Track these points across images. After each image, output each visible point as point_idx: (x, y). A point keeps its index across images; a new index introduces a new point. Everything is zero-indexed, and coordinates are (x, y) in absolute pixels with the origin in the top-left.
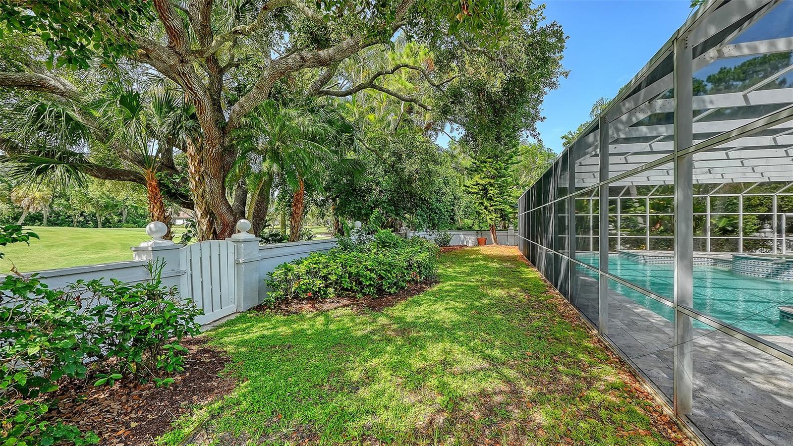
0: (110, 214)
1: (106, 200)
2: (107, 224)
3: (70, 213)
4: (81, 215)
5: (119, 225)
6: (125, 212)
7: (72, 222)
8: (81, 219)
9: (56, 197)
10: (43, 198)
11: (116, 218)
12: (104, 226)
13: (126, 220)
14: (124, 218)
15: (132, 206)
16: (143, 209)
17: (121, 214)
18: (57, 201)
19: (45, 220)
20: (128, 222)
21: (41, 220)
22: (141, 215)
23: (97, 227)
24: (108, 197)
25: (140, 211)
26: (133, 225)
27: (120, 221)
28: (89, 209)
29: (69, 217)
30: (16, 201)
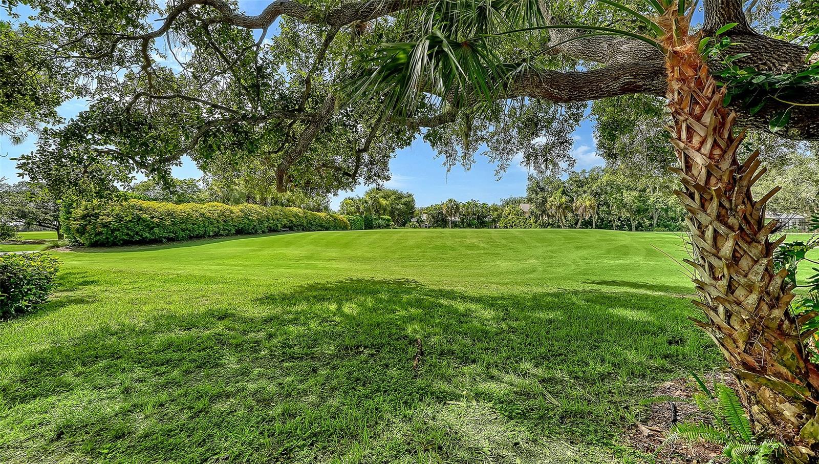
0: (642, 219)
1: (638, 204)
2: (640, 227)
3: (611, 218)
4: (619, 220)
5: (650, 228)
6: (656, 216)
7: (612, 226)
8: (619, 223)
9: (601, 205)
10: (591, 206)
11: (648, 222)
12: (637, 230)
13: (657, 224)
14: (655, 222)
15: (662, 208)
16: (673, 211)
17: (652, 218)
18: (602, 208)
19: (594, 225)
20: (659, 226)
21: (591, 225)
22: (672, 218)
23: (631, 230)
24: (639, 201)
25: (671, 214)
26: (664, 229)
27: (651, 225)
28: (625, 214)
29: (610, 222)
30: (576, 210)
